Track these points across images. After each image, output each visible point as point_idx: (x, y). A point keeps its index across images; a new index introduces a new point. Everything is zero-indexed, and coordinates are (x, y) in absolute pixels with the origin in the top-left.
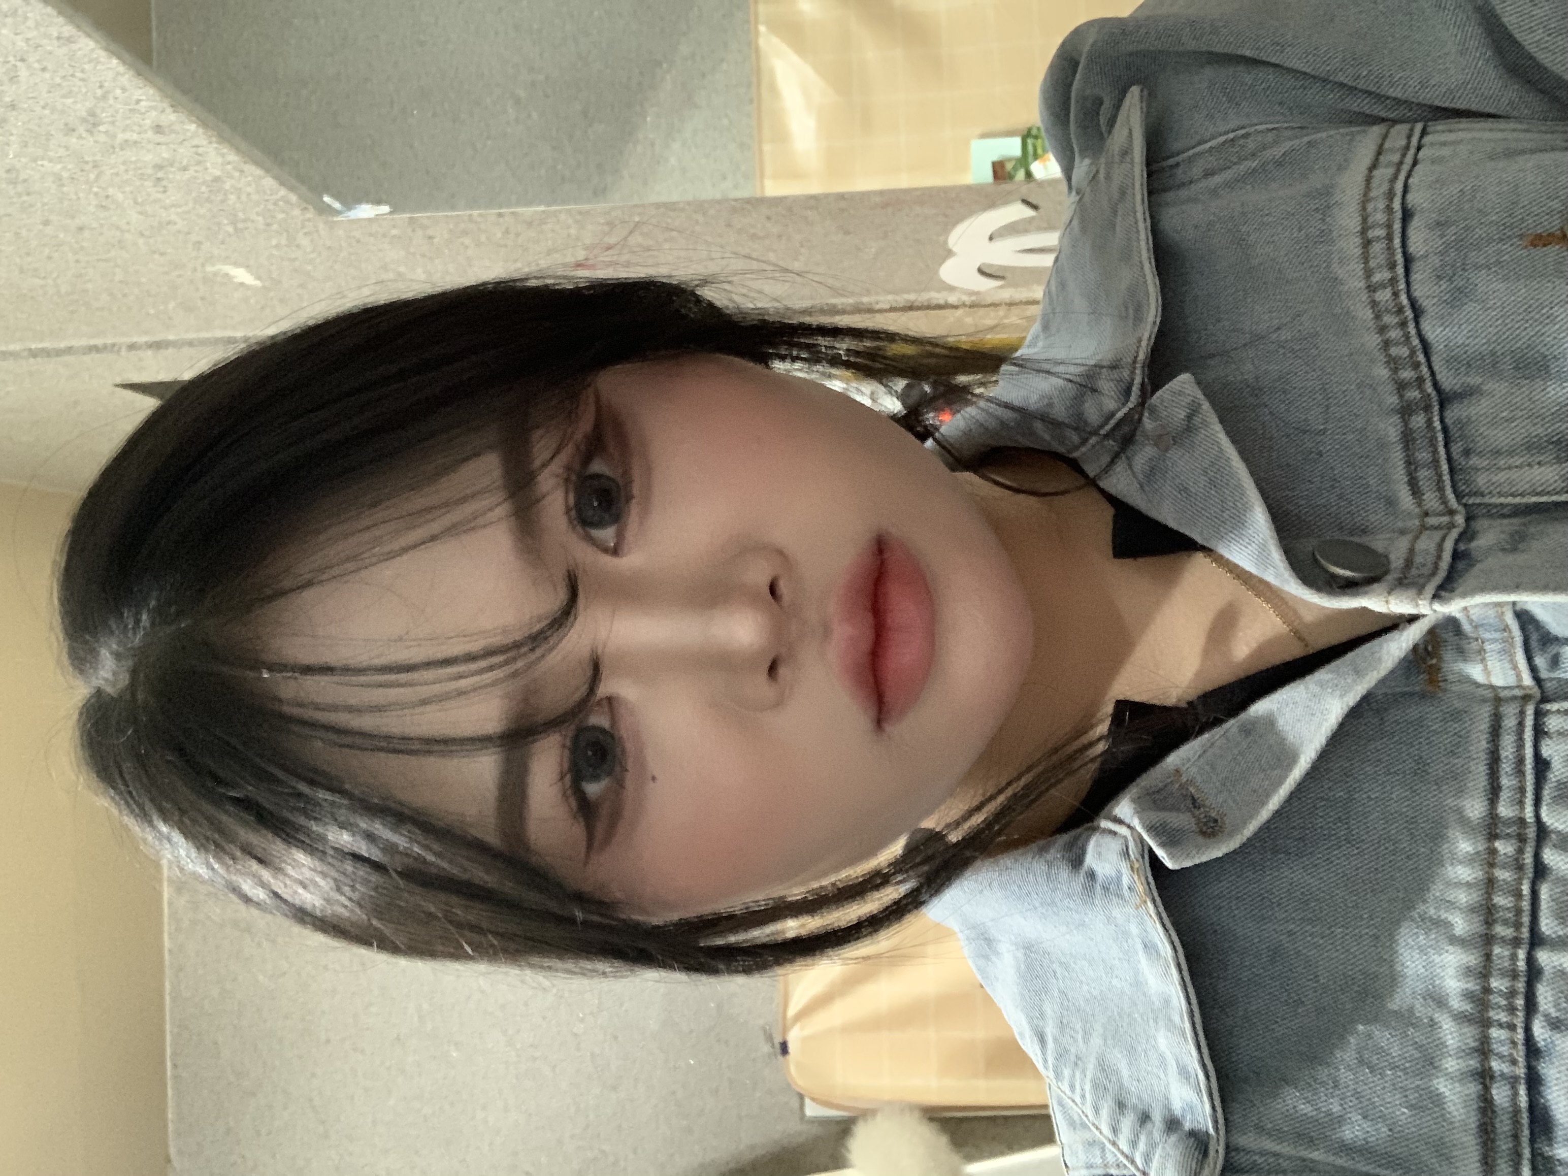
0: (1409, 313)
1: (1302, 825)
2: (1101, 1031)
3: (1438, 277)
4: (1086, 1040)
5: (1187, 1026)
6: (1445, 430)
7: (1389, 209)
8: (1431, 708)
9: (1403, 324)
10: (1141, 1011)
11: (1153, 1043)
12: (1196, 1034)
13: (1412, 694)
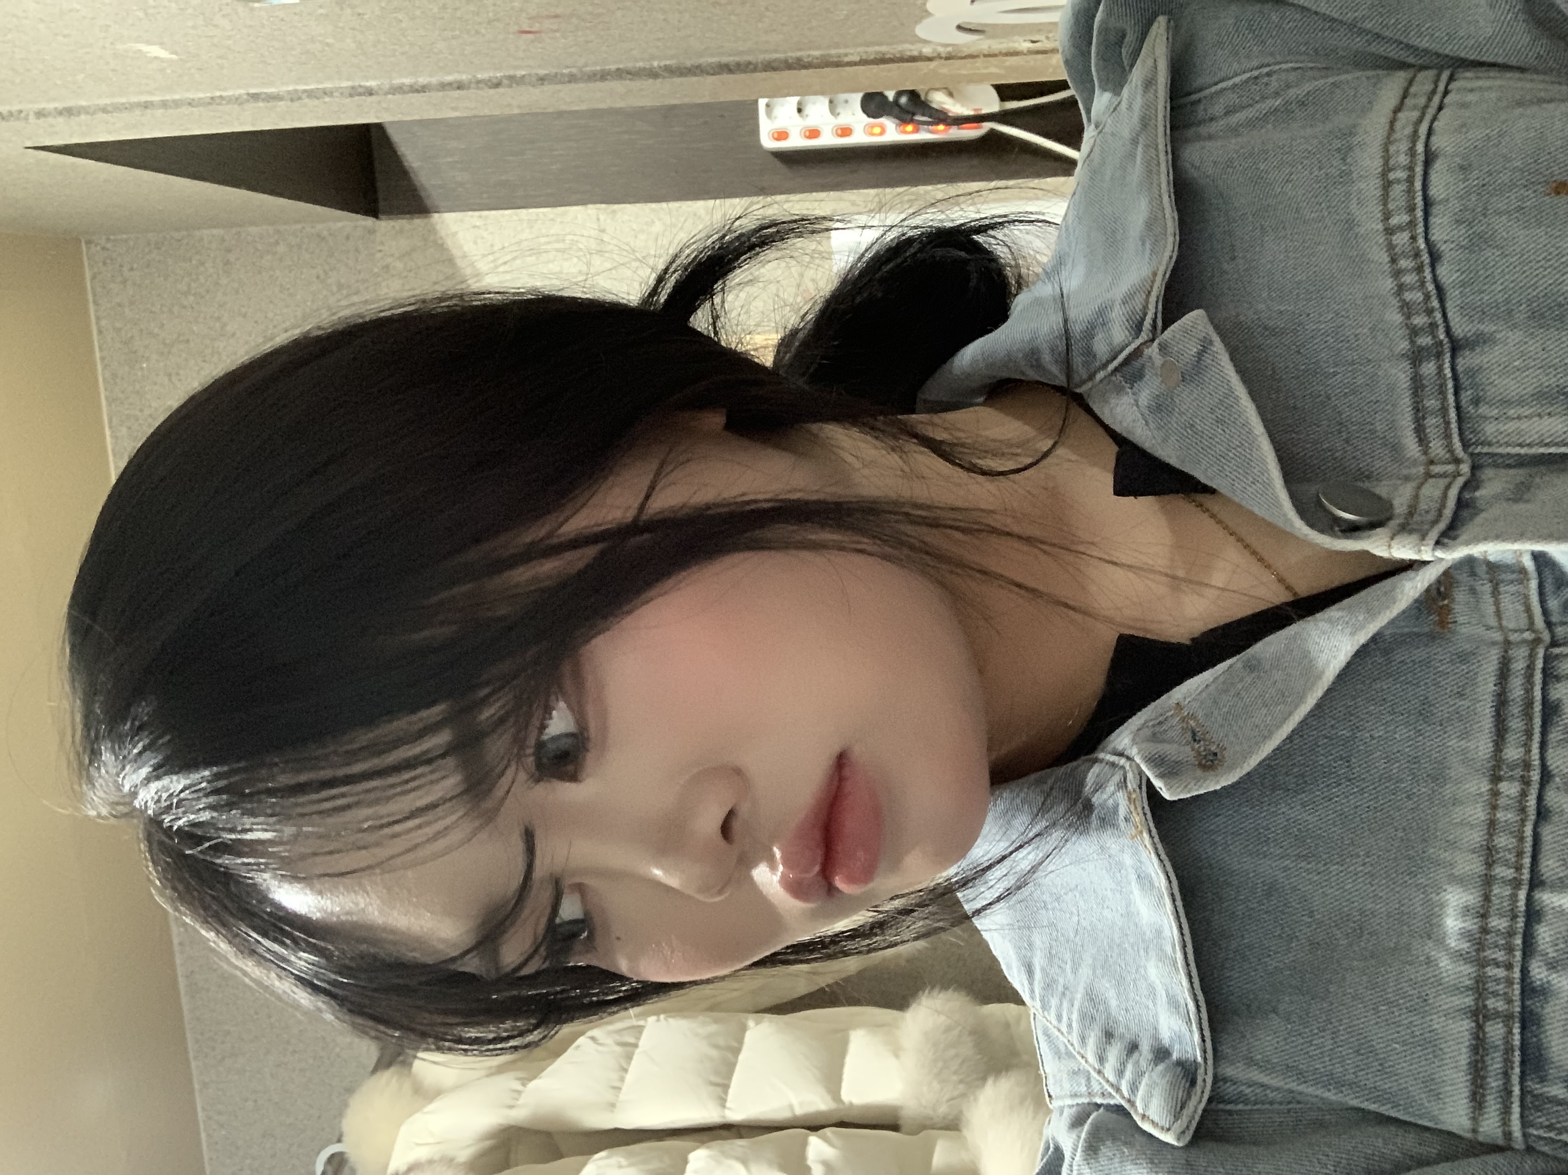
0: (1426, 258)
1: (1302, 762)
2: (1090, 961)
3: (1457, 221)
4: (1075, 971)
5: (1179, 956)
6: (1455, 378)
7: (1412, 152)
8: (1439, 649)
9: (1419, 269)
10: (1132, 940)
11: (1143, 972)
12: (1188, 965)
13: (1418, 635)
